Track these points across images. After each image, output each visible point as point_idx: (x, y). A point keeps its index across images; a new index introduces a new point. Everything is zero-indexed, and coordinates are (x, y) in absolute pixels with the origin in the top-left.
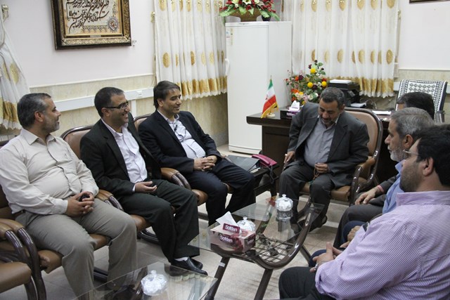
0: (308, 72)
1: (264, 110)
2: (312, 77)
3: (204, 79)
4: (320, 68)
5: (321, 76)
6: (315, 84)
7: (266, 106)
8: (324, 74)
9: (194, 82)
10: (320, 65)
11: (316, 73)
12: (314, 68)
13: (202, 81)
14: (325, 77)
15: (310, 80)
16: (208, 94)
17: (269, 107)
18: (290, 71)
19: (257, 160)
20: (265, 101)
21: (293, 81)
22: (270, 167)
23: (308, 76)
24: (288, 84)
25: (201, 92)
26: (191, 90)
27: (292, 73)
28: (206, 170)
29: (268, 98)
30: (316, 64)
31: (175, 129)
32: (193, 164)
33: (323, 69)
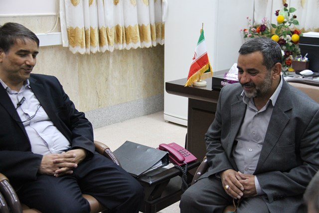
0: (275, 20)
1: (190, 75)
2: (279, 28)
3: (133, 25)
4: (292, 14)
5: (292, 27)
6: (283, 37)
7: (194, 69)
8: (297, 23)
9: (117, 29)
10: (291, 10)
11: (284, 23)
12: (283, 14)
13: (130, 27)
14: (299, 28)
15: (277, 32)
16: (138, 44)
17: (196, 70)
18: (251, 18)
19: (165, 153)
20: (192, 62)
21: (254, 32)
22: (183, 166)
23: (273, 26)
24: (246, 36)
25: (127, 42)
26: (112, 39)
27: (254, 22)
28: (61, 174)
29: (197, 58)
30: (286, 10)
31: (19, 104)
32: (39, 164)
33: (295, 17)
